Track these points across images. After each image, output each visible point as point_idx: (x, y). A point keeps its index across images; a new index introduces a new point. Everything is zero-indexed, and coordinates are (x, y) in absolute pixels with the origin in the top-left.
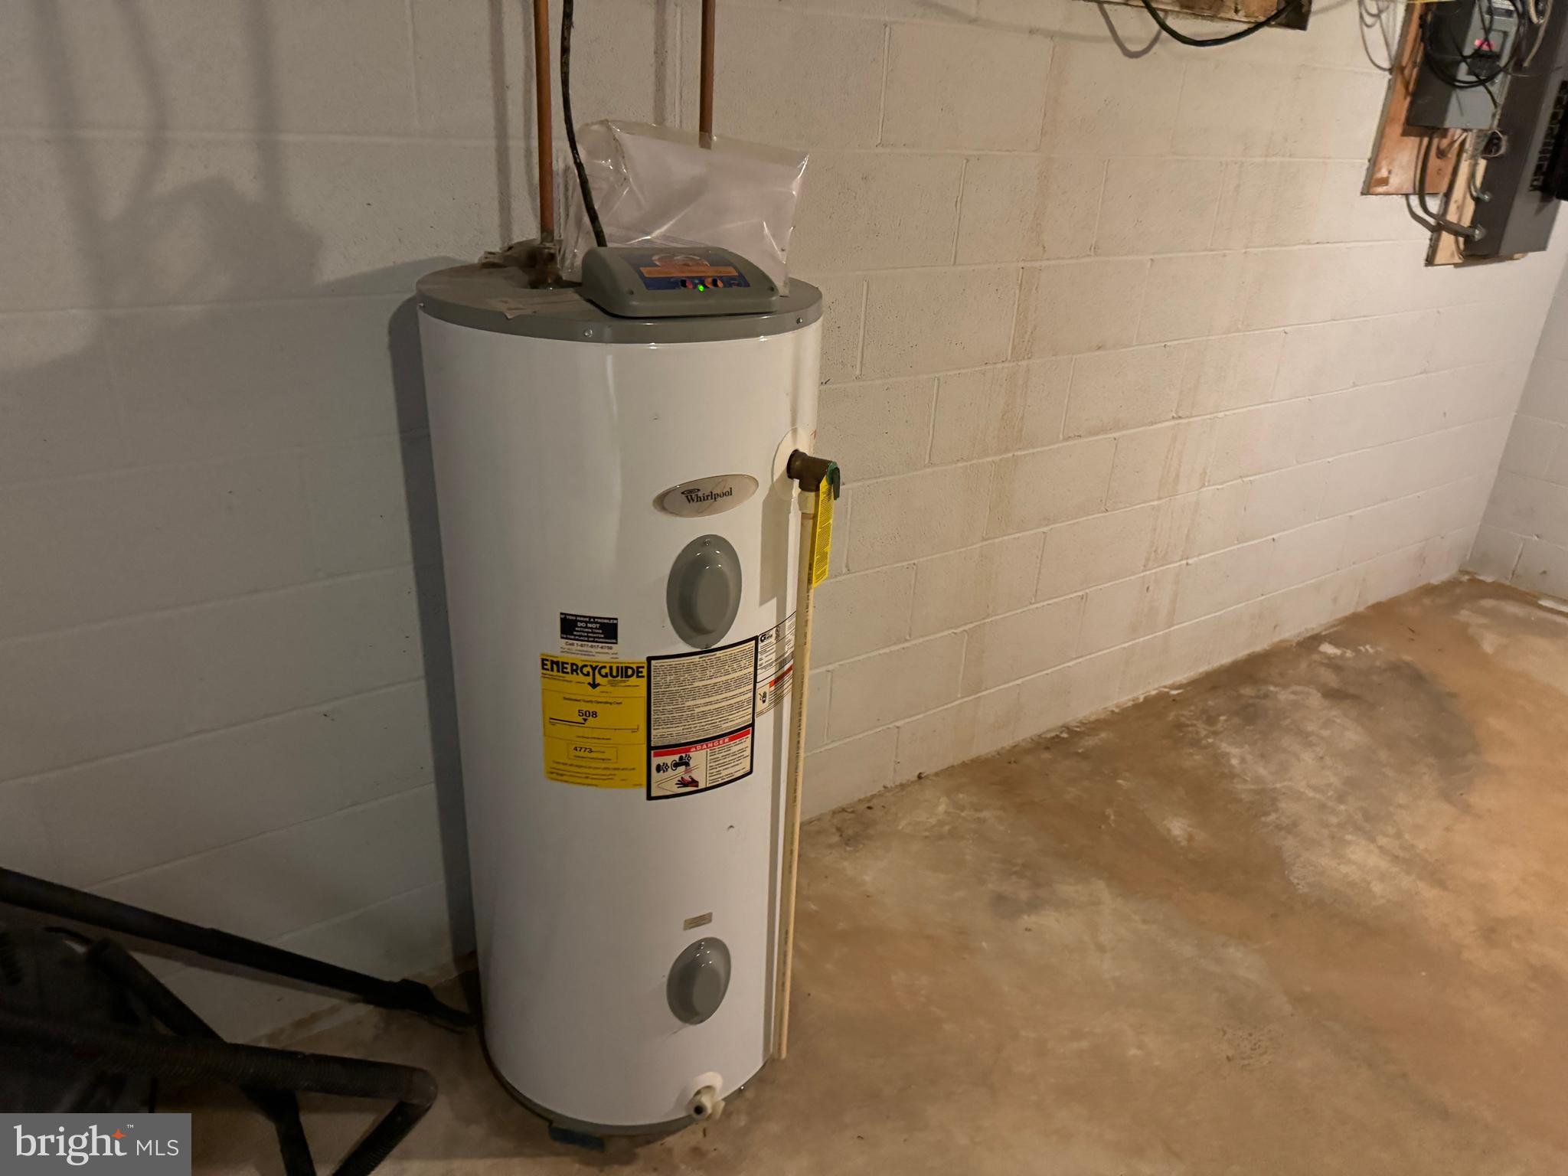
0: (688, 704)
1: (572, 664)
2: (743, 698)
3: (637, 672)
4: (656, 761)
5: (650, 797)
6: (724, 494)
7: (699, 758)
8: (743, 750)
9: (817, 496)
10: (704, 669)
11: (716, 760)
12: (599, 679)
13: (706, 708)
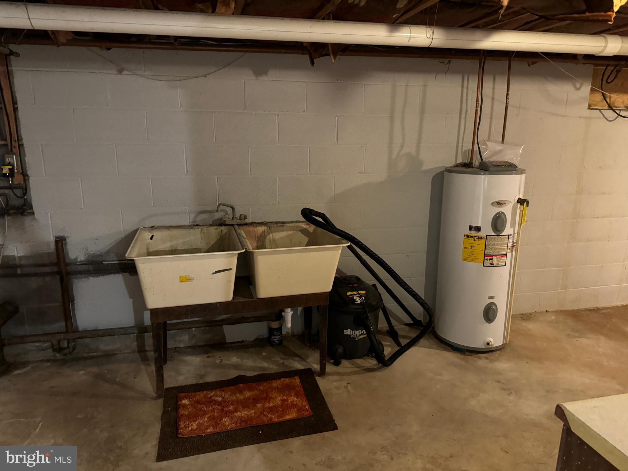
0: (493, 246)
1: (471, 236)
2: (505, 248)
3: (484, 238)
4: (486, 258)
5: (484, 266)
6: (505, 204)
7: (495, 259)
8: (504, 260)
9: (524, 207)
10: (497, 239)
11: (498, 260)
12: (476, 239)
13: (497, 248)
